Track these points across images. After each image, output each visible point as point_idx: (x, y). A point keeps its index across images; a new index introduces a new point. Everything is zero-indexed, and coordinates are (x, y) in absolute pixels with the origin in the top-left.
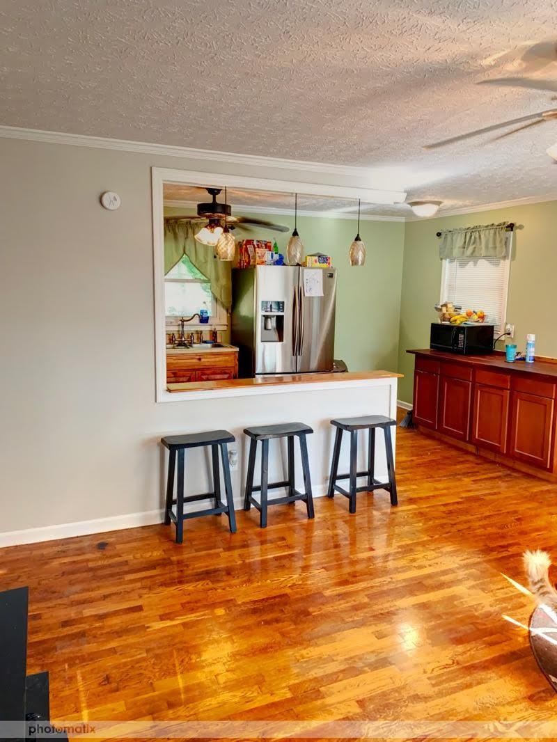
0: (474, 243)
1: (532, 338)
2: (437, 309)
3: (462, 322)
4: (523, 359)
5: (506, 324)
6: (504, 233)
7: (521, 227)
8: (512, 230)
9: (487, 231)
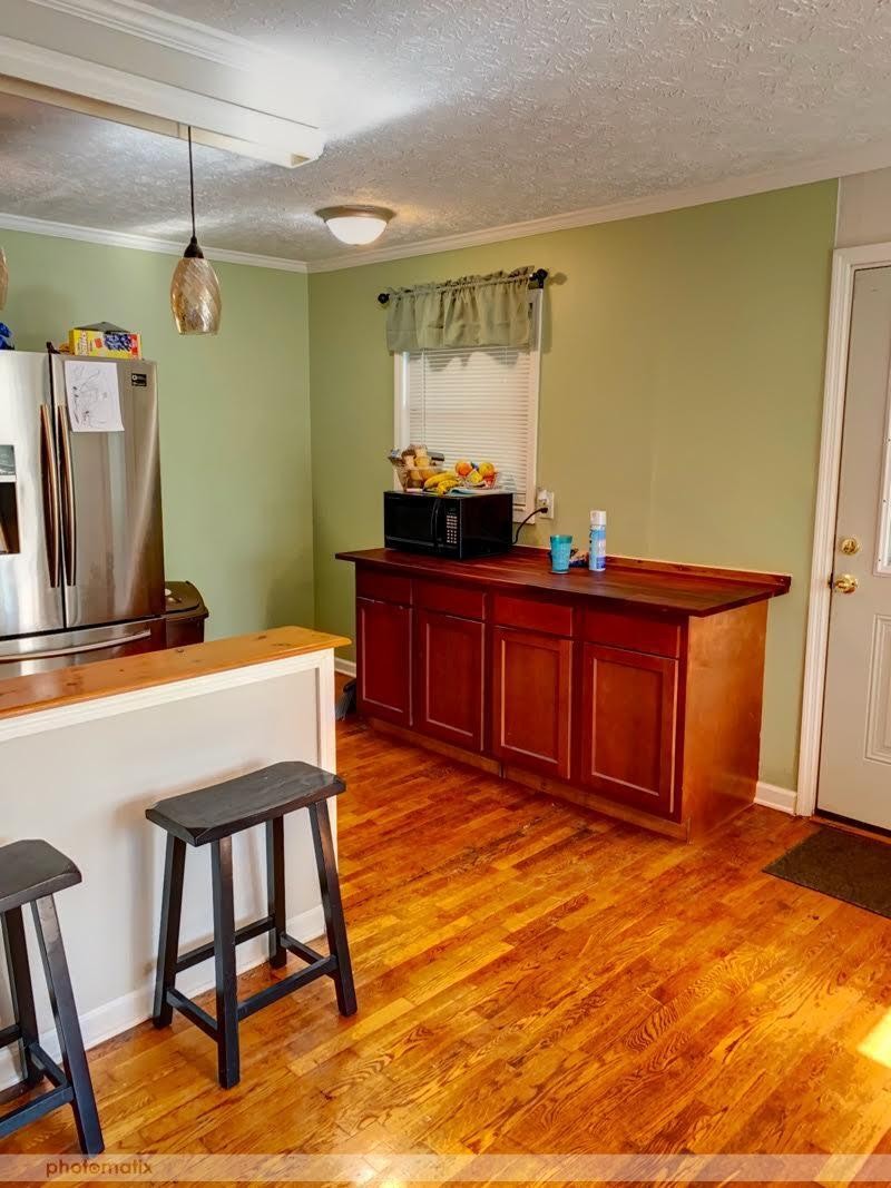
0: (462, 315)
1: (600, 519)
2: (394, 460)
3: (448, 489)
4: (583, 564)
5: (539, 489)
6: (527, 294)
7: (561, 279)
8: (542, 287)
9: (490, 287)
